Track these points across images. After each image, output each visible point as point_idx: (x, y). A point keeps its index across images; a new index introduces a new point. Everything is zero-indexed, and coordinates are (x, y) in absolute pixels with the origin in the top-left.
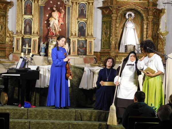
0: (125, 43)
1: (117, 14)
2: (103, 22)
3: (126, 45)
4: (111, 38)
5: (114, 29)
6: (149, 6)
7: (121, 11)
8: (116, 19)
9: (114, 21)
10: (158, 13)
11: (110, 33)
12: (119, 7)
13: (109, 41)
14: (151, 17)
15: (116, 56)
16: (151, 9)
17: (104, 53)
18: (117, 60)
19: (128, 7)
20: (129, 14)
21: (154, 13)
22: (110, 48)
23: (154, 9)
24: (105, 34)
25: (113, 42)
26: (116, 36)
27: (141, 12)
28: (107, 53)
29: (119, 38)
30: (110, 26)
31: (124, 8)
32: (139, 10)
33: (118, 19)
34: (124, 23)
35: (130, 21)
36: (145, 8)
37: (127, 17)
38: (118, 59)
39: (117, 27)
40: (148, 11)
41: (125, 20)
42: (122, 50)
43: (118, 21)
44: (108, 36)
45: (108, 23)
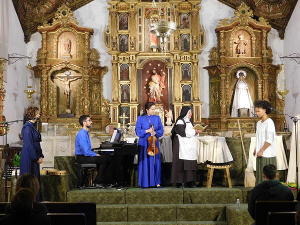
0: (237, 107)
1: (226, 73)
2: (210, 83)
3: (238, 108)
4: (221, 101)
5: (223, 91)
6: (262, 62)
7: (231, 70)
8: (226, 80)
9: (223, 82)
10: (273, 70)
11: (220, 95)
12: (228, 66)
13: (219, 104)
14: (266, 74)
15: (228, 122)
16: (266, 66)
17: (213, 119)
18: (228, 127)
19: (239, 65)
20: (240, 74)
21: (269, 70)
22: (220, 112)
23: (270, 65)
24: (214, 97)
25: (224, 106)
26: (226, 99)
27: (255, 70)
28: (217, 119)
29: (230, 101)
30: (219, 88)
31: (234, 67)
32: (252, 67)
33: (228, 79)
34: (235, 83)
35: (242, 81)
36: (259, 65)
37: (238, 77)
38: (231, 125)
39: (227, 89)
40: (262, 69)
41: (235, 80)
42: (234, 114)
43: (228, 81)
44: (217, 99)
45: (217, 85)
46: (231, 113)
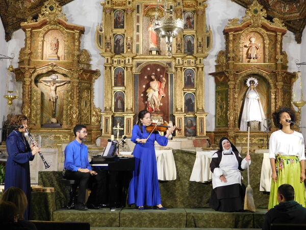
0: (247, 119)
1: (234, 81)
2: (216, 92)
3: (248, 121)
4: (229, 112)
5: (231, 101)
6: (276, 69)
7: (241, 77)
8: (235, 88)
9: (232, 90)
11: (227, 106)
12: (237, 72)
13: (226, 116)
14: (280, 83)
15: (236, 136)
16: (280, 73)
17: (220, 133)
18: (237, 142)
19: (249, 72)
20: (250, 81)
21: (284, 78)
22: (227, 125)
23: (285, 72)
24: (221, 107)
25: (232, 118)
26: (235, 110)
27: (267, 77)
28: (224, 133)
29: (239, 113)
30: (227, 98)
31: (244, 73)
32: (264, 74)
33: (236, 88)
34: (244, 93)
35: (252, 90)
36: (273, 72)
37: (248, 85)
38: (239, 140)
39: (235, 98)
40: (276, 76)
41: (245, 89)
42: (243, 127)
43: (236, 90)
44: (224, 110)
45: (224, 93)
46: (239, 127)
